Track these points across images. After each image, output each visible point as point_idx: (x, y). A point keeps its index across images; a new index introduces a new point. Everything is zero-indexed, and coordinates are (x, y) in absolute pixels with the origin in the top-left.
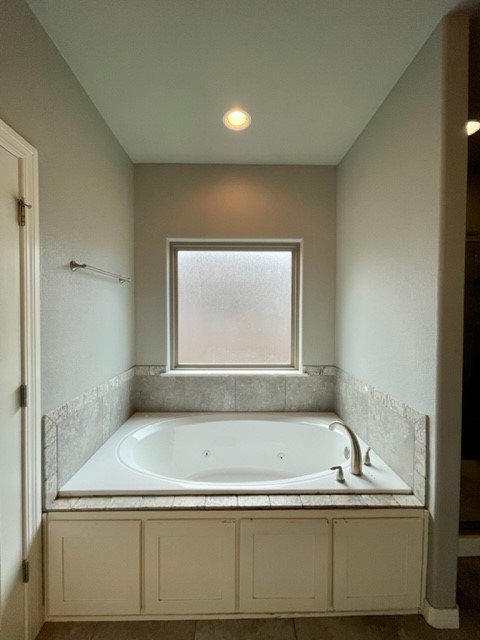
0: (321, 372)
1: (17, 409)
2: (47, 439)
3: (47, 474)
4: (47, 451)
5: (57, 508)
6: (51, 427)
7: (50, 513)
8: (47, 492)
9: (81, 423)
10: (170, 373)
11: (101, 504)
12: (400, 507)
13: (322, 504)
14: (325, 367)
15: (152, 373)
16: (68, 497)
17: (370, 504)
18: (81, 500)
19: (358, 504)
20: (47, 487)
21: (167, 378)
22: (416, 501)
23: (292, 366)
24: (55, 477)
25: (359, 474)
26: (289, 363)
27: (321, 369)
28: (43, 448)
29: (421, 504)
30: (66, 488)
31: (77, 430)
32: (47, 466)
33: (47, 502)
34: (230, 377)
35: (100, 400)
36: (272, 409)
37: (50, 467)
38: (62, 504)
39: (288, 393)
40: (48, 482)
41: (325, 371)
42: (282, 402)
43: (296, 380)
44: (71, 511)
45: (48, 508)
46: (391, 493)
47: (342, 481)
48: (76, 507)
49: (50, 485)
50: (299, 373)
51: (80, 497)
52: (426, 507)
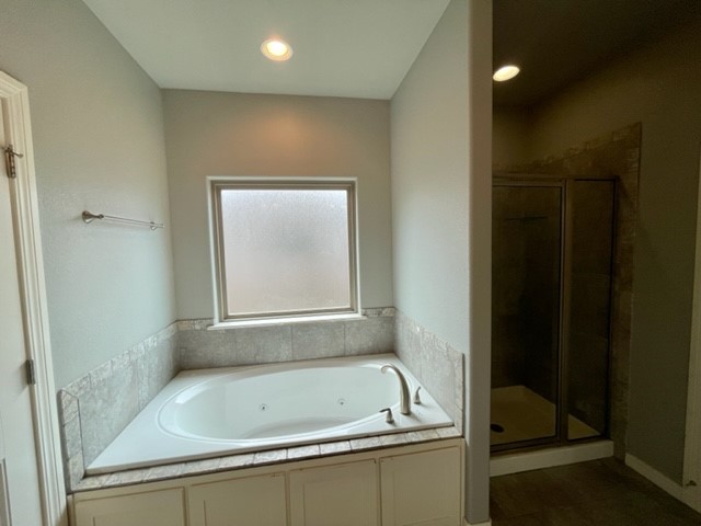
0: (380, 313)
1: (24, 388)
2: (65, 415)
3: (69, 453)
4: (67, 429)
5: (85, 487)
6: (70, 402)
7: (76, 495)
8: (71, 472)
9: (109, 392)
10: (218, 325)
11: (137, 476)
12: (440, 439)
13: (370, 446)
14: (383, 308)
15: (197, 327)
16: (98, 474)
17: (414, 440)
18: (113, 476)
19: (404, 441)
20: (71, 467)
21: (215, 332)
22: (456, 432)
23: (352, 310)
24: (80, 455)
25: (408, 413)
26: (349, 306)
27: (379, 310)
28: (62, 426)
29: (459, 434)
30: (94, 465)
31: (105, 401)
32: (68, 445)
33: (72, 483)
34: (286, 325)
35: (133, 364)
36: (332, 354)
37: (73, 445)
38: (91, 483)
39: (348, 337)
40: (71, 462)
41: (384, 312)
42: (342, 347)
43: (355, 324)
44: (102, 488)
45: (73, 489)
46: (434, 428)
47: (391, 422)
48: (108, 484)
49: (74, 464)
50: (358, 316)
51: (112, 473)
52: (463, 437)
